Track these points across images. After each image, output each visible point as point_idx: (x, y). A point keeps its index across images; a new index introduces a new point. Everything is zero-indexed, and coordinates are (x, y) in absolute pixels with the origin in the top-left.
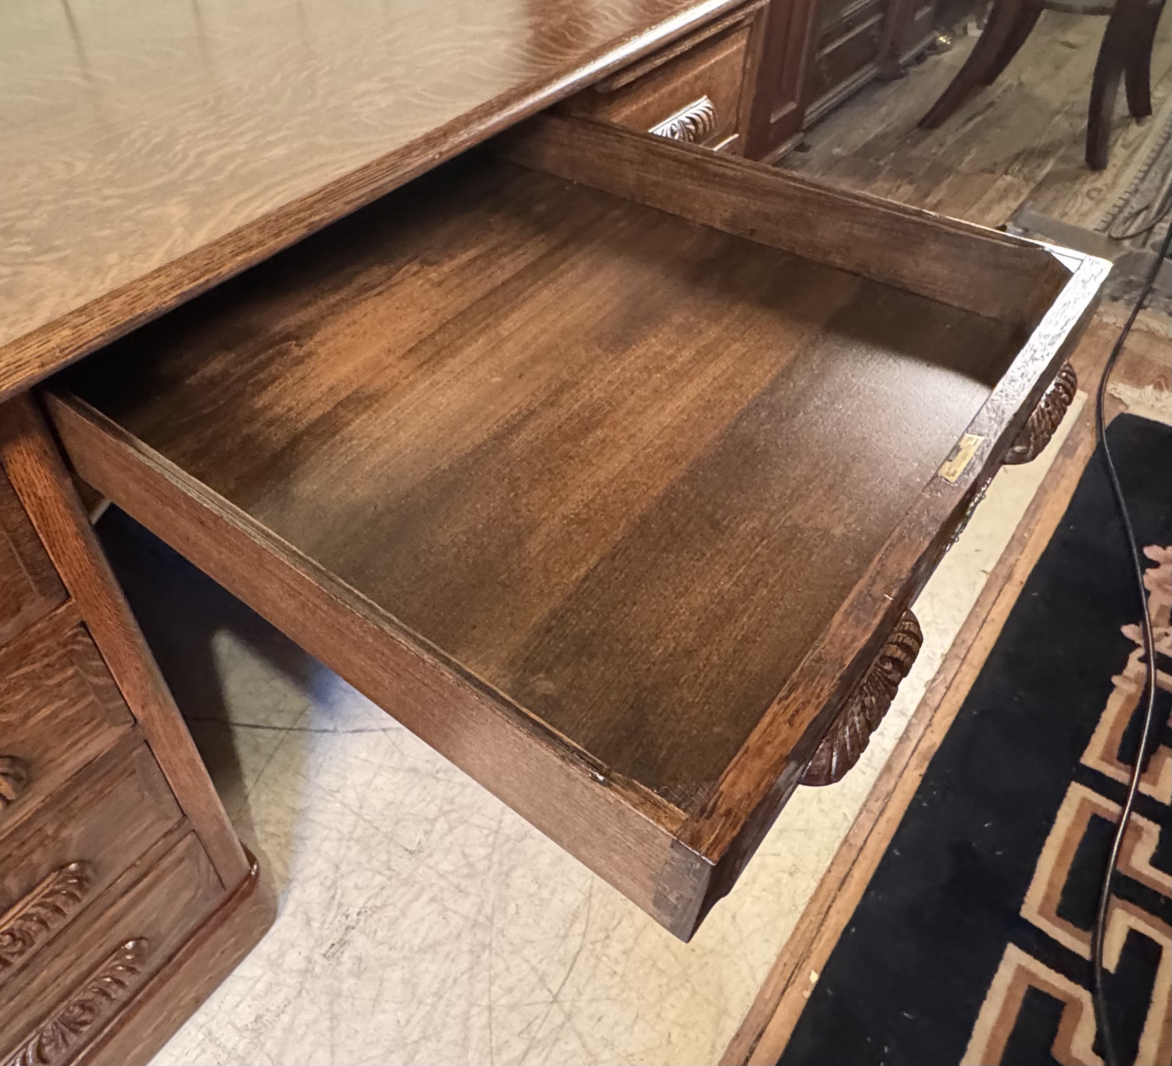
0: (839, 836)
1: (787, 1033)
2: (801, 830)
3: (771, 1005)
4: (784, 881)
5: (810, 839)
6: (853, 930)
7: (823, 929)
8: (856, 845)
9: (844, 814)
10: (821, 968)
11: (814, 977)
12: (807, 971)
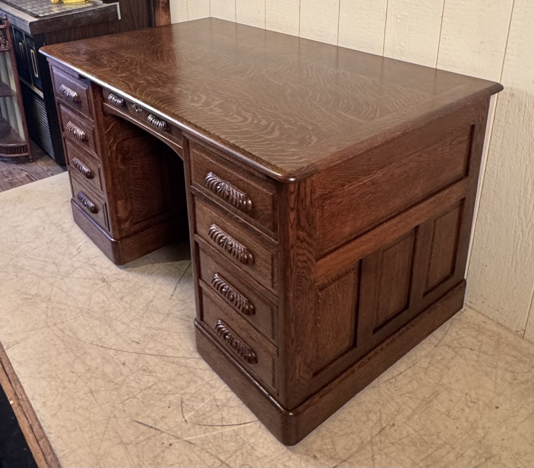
1: (4, 388)
2: (57, 413)
3: (14, 386)
4: (43, 399)
5: (51, 415)
7: (23, 413)
8: (40, 440)
9: (51, 433)
11: (11, 402)
12: (15, 400)
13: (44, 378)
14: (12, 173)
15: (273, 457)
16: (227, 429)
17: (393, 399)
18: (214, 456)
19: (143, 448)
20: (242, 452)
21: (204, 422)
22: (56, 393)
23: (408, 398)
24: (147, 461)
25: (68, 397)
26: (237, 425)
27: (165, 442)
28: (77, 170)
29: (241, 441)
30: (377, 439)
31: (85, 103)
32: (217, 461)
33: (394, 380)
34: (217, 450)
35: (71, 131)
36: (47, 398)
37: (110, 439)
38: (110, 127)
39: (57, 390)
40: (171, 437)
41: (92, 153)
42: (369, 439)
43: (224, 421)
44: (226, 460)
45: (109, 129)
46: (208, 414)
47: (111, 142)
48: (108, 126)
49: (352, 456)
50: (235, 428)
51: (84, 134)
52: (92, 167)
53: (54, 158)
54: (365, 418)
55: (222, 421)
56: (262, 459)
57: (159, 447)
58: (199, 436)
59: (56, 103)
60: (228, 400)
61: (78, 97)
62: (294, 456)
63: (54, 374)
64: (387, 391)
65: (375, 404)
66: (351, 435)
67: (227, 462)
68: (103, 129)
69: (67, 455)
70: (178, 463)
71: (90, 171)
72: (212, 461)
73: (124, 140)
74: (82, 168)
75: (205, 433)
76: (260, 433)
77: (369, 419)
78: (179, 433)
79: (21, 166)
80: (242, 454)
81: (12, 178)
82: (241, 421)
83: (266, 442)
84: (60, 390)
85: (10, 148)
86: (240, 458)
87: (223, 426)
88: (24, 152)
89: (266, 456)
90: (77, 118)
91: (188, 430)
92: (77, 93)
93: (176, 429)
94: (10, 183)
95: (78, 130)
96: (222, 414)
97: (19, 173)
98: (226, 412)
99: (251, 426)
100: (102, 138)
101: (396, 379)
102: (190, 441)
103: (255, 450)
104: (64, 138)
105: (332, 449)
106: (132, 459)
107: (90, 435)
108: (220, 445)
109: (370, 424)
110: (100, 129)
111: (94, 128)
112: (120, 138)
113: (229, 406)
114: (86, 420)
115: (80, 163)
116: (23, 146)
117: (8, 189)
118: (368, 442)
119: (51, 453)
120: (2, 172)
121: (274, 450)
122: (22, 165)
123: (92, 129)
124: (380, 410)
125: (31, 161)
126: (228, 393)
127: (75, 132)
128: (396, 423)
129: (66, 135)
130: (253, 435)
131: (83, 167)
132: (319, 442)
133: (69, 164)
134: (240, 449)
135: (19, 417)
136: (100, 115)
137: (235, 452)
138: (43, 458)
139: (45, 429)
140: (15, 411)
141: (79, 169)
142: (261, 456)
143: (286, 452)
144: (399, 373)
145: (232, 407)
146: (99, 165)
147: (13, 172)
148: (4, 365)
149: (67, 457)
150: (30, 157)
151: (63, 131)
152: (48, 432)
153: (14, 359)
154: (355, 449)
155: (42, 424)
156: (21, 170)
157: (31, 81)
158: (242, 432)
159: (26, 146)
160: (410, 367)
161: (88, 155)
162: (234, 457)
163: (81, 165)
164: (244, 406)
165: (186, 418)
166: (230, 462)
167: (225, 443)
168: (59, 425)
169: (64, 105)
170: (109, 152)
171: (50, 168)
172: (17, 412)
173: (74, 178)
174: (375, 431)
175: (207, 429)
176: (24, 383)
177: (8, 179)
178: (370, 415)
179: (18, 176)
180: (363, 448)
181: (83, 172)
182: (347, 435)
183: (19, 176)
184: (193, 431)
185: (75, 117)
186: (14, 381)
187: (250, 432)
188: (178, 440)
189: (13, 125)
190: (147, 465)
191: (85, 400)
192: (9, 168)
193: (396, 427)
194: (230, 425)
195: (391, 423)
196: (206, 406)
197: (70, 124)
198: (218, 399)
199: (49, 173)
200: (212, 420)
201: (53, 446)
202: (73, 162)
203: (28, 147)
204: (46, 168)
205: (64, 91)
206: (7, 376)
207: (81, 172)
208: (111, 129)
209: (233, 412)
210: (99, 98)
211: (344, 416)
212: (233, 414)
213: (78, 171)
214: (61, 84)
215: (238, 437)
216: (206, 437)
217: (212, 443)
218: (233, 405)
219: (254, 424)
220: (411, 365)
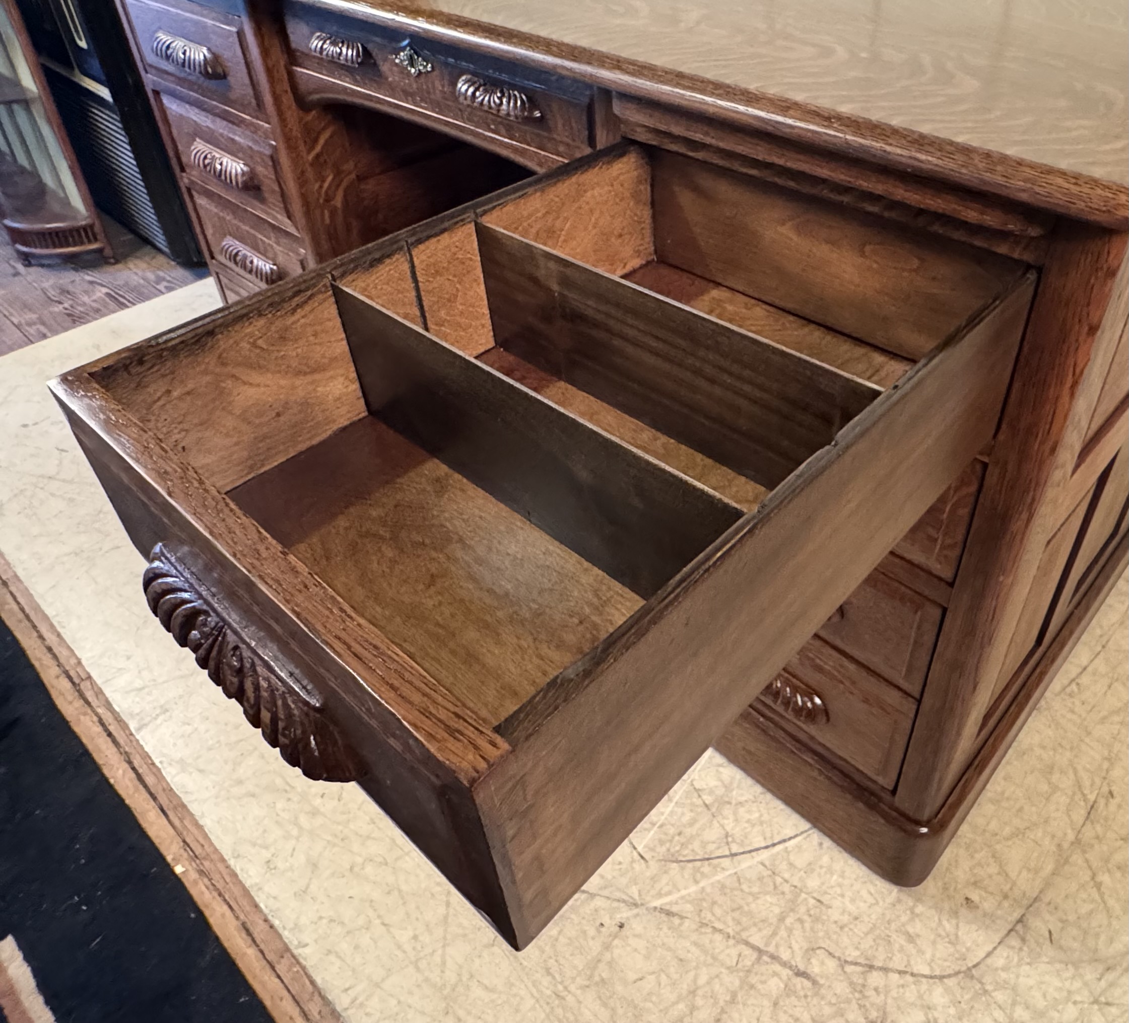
0: (284, 928)
1: (152, 832)
2: (307, 887)
3: (177, 822)
4: (264, 851)
5: (295, 894)
6: (193, 915)
7: (215, 894)
8: (279, 963)
9: (306, 945)
10: (184, 880)
11: (178, 869)
12: (187, 863)
13: (253, 795)
14: (68, 292)
15: (874, 917)
16: (746, 863)
17: (1089, 734)
18: (734, 938)
19: (553, 946)
20: (798, 916)
21: (685, 852)
22: (295, 832)
23: (1118, 727)
24: (573, 979)
25: (329, 838)
26: (767, 847)
27: (606, 920)
28: (238, 269)
29: (786, 888)
30: (1088, 833)
31: (238, 77)
32: (747, 951)
33: (1074, 686)
34: (739, 923)
35: (205, 166)
36: (272, 850)
37: (465, 935)
38: (322, 141)
39: (296, 823)
40: (616, 904)
41: (275, 218)
42: (1071, 836)
43: (734, 841)
44: (767, 945)
45: (318, 149)
46: (688, 831)
47: (326, 185)
48: (315, 141)
49: (1048, 884)
50: (764, 855)
51: (245, 169)
52: (281, 259)
53: (166, 250)
54: (1045, 787)
55: (728, 843)
56: (852, 926)
57: (593, 938)
58: (684, 892)
59: (150, 95)
60: (728, 787)
61: (216, 60)
62: (919, 909)
63: (279, 781)
64: (1069, 716)
65: (1054, 750)
66: (1028, 833)
67: (771, 949)
68: (302, 148)
69: (361, 999)
70: (653, 973)
71: (275, 267)
72: (734, 952)
73: (360, 178)
74: (252, 262)
75: (696, 882)
76: (825, 860)
77: (1055, 789)
78: (634, 891)
79: (88, 275)
80: (800, 921)
81: (70, 302)
82: (772, 837)
83: (846, 882)
84: (303, 820)
85: (50, 234)
86: (797, 933)
87: (733, 855)
88: (90, 242)
89: (856, 918)
90: (220, 127)
91: (654, 879)
92: (209, 49)
93: (624, 881)
94: (69, 315)
95: (225, 161)
96: (722, 826)
97: (86, 292)
98: (731, 818)
99: (799, 847)
100: (303, 172)
101: (1078, 684)
102: (668, 907)
103: (829, 907)
104: (189, 190)
105: (999, 874)
106: (534, 984)
107: (411, 934)
108: (740, 908)
109: (1062, 800)
110: (291, 146)
111: (275, 148)
112: (350, 173)
113: (734, 802)
114: (389, 893)
115: (244, 251)
116: (84, 228)
117: (66, 329)
118: (1072, 843)
119: (316, 994)
120: (44, 291)
121: (871, 900)
122: (90, 273)
123: (268, 152)
124: (1071, 763)
125: (112, 261)
126: (721, 769)
127: (219, 167)
128: (1114, 788)
129: (192, 182)
130: (810, 868)
131: (255, 261)
132: (965, 864)
133: (213, 257)
134: (792, 910)
135: (207, 906)
136: (289, 108)
137: (782, 919)
138: (298, 1009)
139: (286, 934)
140: (194, 892)
141: (244, 267)
142: (845, 918)
143: (899, 901)
144: (1080, 670)
145: (740, 804)
146: (302, 251)
147: (71, 288)
148: (140, 771)
149: (361, 1005)
150: (108, 252)
151: (183, 169)
152: (296, 942)
153: (164, 755)
154: (1049, 868)
155: (276, 923)
156: (91, 283)
157: (71, 63)
158: (784, 866)
159: (91, 226)
160: (1099, 653)
161: (266, 225)
162: (783, 933)
163: (249, 254)
164: (769, 796)
165: (640, 849)
166: (777, 946)
167: (750, 899)
168: (321, 918)
169: (173, 94)
170: (327, 214)
171: (161, 274)
172: (200, 892)
173: (231, 290)
174: (1079, 815)
175: (697, 870)
176: (203, 815)
177: (61, 307)
178: (1055, 777)
179: (86, 299)
180: (1066, 861)
181: (258, 273)
182: (1018, 833)
183: (89, 297)
184: (665, 880)
185: (211, 126)
186: (175, 808)
187: (800, 861)
188: (635, 911)
189: (48, 179)
190: (579, 992)
191: (374, 839)
192: (61, 282)
193: (1117, 800)
194: (750, 852)
195: (1105, 789)
196: (679, 810)
197: (200, 146)
198: (704, 790)
199: (161, 287)
200: (704, 844)
201: (319, 981)
202: (224, 251)
203: (98, 228)
204: (151, 276)
205: (168, 47)
206: (154, 798)
207: (250, 272)
208: (323, 148)
209: (747, 816)
210: (277, 53)
211: (999, 789)
212: (748, 821)
213: (242, 272)
214: (156, 31)
215: (779, 880)
216: (703, 889)
217: (721, 906)
218: (743, 799)
219: (805, 839)
220: (1099, 648)
